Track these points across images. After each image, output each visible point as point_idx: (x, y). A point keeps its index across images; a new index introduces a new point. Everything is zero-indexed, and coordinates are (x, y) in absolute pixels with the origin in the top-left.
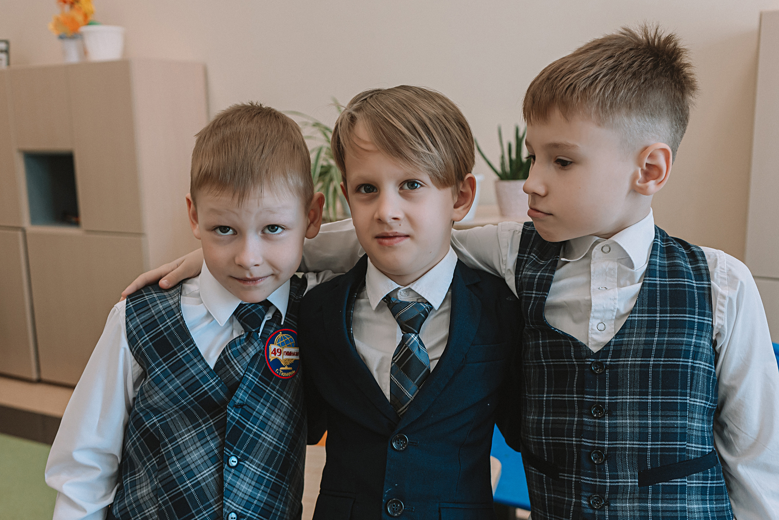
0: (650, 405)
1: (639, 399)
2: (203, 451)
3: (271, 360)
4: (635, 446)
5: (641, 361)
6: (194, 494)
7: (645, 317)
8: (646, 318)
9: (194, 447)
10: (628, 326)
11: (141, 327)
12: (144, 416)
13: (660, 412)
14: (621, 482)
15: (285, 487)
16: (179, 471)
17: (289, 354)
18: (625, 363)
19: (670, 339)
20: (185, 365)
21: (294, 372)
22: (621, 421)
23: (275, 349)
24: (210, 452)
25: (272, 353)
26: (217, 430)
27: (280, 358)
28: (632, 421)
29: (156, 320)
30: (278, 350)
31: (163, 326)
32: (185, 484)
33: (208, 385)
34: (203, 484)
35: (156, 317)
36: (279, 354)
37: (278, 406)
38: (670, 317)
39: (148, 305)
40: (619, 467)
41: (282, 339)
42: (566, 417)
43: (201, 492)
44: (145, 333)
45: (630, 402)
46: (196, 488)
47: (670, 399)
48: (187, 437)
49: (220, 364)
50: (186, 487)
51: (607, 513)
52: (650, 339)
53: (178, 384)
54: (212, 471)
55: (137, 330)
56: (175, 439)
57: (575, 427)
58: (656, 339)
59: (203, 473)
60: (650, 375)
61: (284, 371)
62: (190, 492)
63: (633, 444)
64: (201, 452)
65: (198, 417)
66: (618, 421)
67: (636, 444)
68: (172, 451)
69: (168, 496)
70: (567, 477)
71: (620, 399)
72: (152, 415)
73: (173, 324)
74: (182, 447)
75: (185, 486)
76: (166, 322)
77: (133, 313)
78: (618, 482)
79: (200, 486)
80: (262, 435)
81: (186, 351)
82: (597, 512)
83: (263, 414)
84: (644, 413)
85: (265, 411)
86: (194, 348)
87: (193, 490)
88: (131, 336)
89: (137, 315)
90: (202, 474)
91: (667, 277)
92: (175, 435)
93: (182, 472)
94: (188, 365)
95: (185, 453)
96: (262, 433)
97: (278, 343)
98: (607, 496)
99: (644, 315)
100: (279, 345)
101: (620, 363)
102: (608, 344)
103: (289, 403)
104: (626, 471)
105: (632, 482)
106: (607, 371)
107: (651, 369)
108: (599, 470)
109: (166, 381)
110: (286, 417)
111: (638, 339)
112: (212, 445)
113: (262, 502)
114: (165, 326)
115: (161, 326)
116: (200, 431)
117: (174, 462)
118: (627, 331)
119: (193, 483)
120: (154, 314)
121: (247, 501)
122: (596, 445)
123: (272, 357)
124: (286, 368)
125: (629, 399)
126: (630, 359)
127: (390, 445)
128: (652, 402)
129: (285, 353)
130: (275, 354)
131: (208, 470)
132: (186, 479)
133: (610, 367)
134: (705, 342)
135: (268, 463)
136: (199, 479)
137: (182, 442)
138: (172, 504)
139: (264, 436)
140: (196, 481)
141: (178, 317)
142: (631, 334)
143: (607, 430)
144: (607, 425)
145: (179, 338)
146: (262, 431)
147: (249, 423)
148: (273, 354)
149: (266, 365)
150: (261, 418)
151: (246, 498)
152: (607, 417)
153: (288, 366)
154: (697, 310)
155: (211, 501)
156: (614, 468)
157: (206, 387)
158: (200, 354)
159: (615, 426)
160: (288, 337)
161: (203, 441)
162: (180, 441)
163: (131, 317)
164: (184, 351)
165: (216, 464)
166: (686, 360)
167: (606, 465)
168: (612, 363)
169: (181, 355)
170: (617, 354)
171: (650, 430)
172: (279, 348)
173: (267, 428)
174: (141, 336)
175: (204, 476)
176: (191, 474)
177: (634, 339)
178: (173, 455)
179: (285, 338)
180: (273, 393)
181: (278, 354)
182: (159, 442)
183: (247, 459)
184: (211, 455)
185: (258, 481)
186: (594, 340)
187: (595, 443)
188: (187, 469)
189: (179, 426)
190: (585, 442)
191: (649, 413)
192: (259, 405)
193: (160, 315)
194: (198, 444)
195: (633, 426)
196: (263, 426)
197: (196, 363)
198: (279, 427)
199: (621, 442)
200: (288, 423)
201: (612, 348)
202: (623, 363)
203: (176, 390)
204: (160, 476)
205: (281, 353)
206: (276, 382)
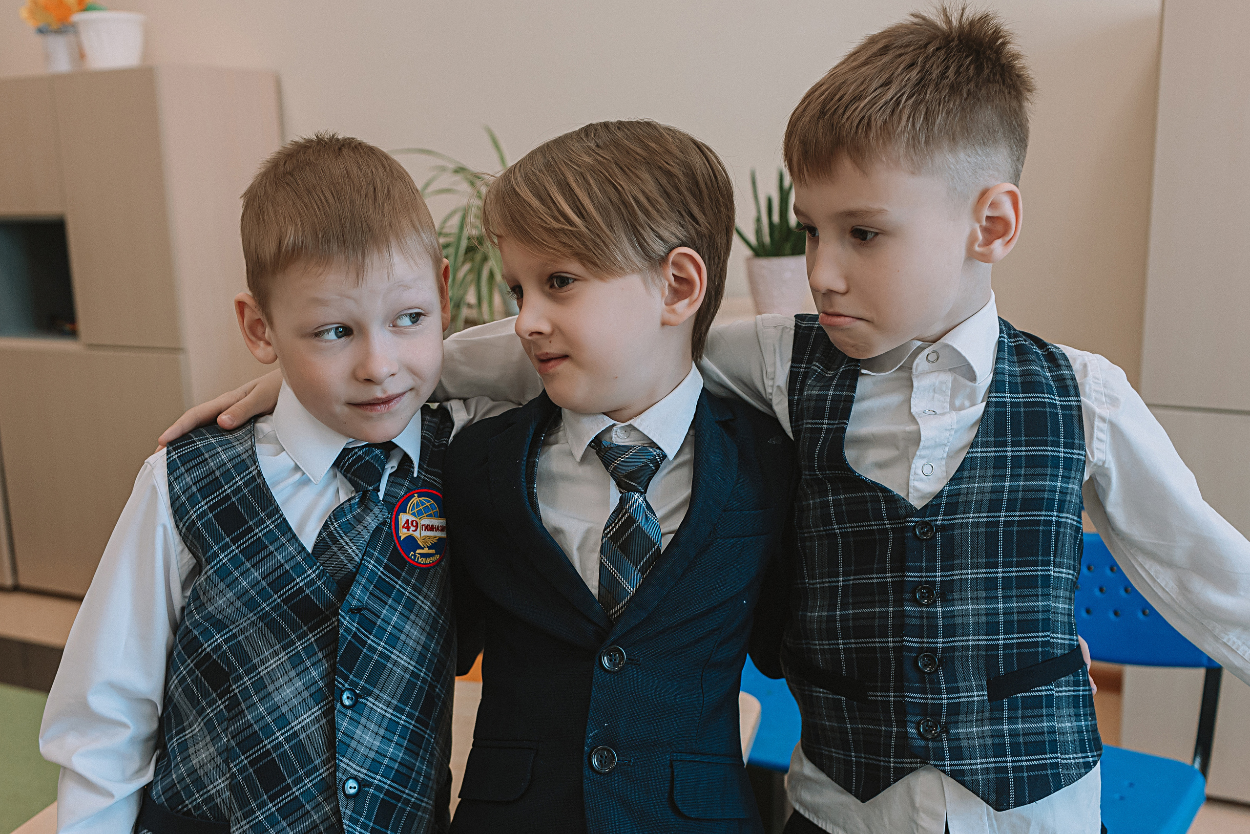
0: (1000, 581)
1: (985, 573)
2: (300, 683)
3: (402, 539)
4: (981, 643)
5: (987, 517)
6: (290, 753)
7: (992, 452)
8: (992, 454)
9: (286, 678)
10: (968, 466)
11: (194, 489)
12: (200, 634)
13: (1014, 591)
14: (964, 697)
15: (429, 738)
16: (264, 717)
17: (430, 528)
18: (965, 521)
19: (1027, 483)
20: (267, 547)
21: (438, 557)
22: (960, 608)
23: (408, 521)
24: (312, 685)
25: (403, 527)
26: (320, 650)
27: (416, 534)
28: (976, 607)
29: (217, 478)
30: (412, 522)
31: (229, 488)
32: (273, 737)
33: (305, 578)
34: (302, 736)
35: (218, 473)
36: (414, 529)
37: (415, 610)
38: (1026, 451)
39: (203, 454)
40: (960, 676)
41: (418, 506)
42: (874, 607)
43: (300, 749)
44: (200, 499)
45: (972, 579)
46: (292, 743)
47: (1027, 572)
48: (273, 663)
49: (321, 545)
50: (276, 742)
51: (946, 744)
52: (1000, 484)
53: (256, 577)
54: (316, 715)
55: (188, 494)
56: (255, 667)
57: (890, 621)
58: (1007, 484)
59: (302, 718)
60: (1001, 537)
61: (422, 555)
62: (282, 750)
63: (979, 640)
64: (297, 685)
65: (288, 630)
66: (956, 608)
67: (982, 640)
68: (250, 687)
69: (246, 758)
70: (881, 696)
71: (957, 575)
72: (214, 632)
73: (246, 484)
74: (267, 681)
75: (273, 740)
76: (233, 482)
77: (179, 468)
78: (959, 698)
79: (297, 739)
80: (392, 656)
81: (268, 526)
82: (930, 744)
83: (392, 623)
84: (992, 593)
85: (395, 619)
86: (281, 519)
87: (286, 747)
88: (178, 503)
89: (187, 471)
90: (300, 720)
91: (1020, 392)
92: (254, 661)
93: (269, 719)
94: (271, 548)
95: (271, 688)
96: (392, 653)
97: (411, 511)
98: (944, 719)
99: (989, 449)
100: (413, 514)
101: (957, 521)
102: (939, 495)
103: (431, 606)
104: (970, 681)
105: (978, 696)
106: (939, 535)
107: (1001, 529)
108: (931, 682)
109: (236, 574)
110: (428, 628)
111: (982, 485)
112: (314, 673)
113: (396, 761)
114: (234, 488)
115: (226, 487)
116: (293, 652)
117: (255, 703)
118: (966, 474)
119: (286, 735)
120: (214, 468)
121: (373, 760)
122: (925, 645)
123: (403, 533)
124: (426, 551)
125: (971, 574)
126: (971, 515)
127: (597, 663)
128: (1003, 577)
129: (424, 527)
130: (408, 528)
131: (310, 713)
132: (275, 729)
133: (943, 528)
134: (1074, 486)
135: (404, 700)
136: (295, 729)
137: (266, 671)
138: (254, 771)
139: (395, 658)
140: (292, 731)
141: (254, 473)
142: (971, 478)
143: (940, 623)
144: (940, 615)
145: (256, 506)
146: (392, 650)
147: (371, 637)
148: (405, 528)
149: (395, 545)
150: (389, 629)
151: (372, 755)
152: (939, 603)
153: (430, 548)
154: (1062, 440)
155: (316, 762)
156: (951, 678)
157: (300, 582)
158: (290, 529)
159: (952, 615)
160: (428, 502)
161: (300, 668)
162: (263, 671)
163: (178, 473)
164: (264, 526)
165: (322, 704)
166: (1049, 513)
167: (941, 673)
168: (946, 522)
169: (260, 531)
170: (952, 508)
171: (1001, 618)
172: (414, 518)
173: (399, 645)
174: (194, 503)
175: (303, 724)
176: (282, 721)
177: (976, 485)
178: (252, 692)
179: (423, 504)
180: (406, 590)
181: (412, 528)
182: (229, 674)
183: (370, 693)
184: (313, 689)
185: (389, 728)
186: (917, 490)
187: (923, 642)
188: (276, 714)
189: (259, 647)
190: (908, 641)
191: (1000, 593)
192: (386, 609)
193: (223, 469)
194: (292, 673)
195: (976, 614)
196: (393, 641)
197: (284, 544)
198: (418, 643)
199: (961, 638)
200: (430, 636)
201: (944, 500)
202: (961, 521)
203: (252, 587)
204: (232, 729)
205: (417, 526)
206: (411, 573)
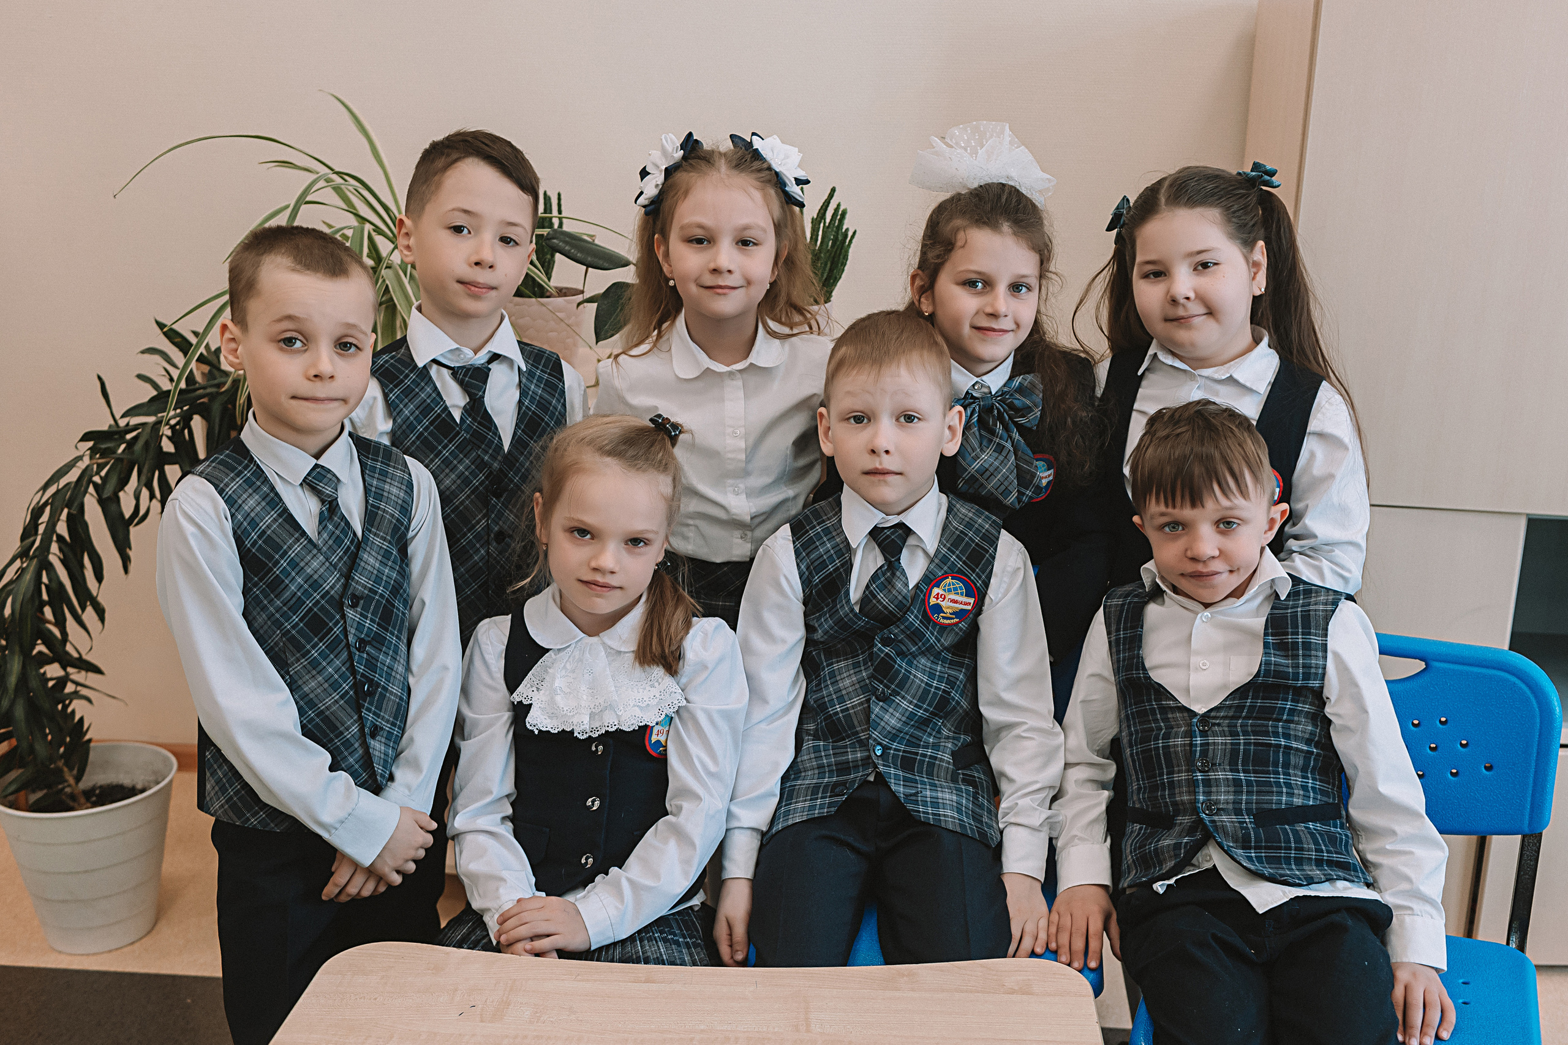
9: (848, 673)
16: (832, 694)
23: (938, 594)
26: (870, 661)
27: (943, 604)
30: (942, 595)
32: (836, 708)
48: (842, 663)
50: (837, 711)
56: (833, 663)
64: (854, 680)
65: (857, 647)
68: (828, 675)
74: (837, 673)
87: (842, 715)
92: (832, 660)
93: (834, 697)
95: (838, 678)
100: (944, 590)
112: (864, 674)
116: (856, 660)
117: (829, 684)
123: (933, 601)
130: (937, 599)
136: (848, 706)
140: (846, 707)
149: (926, 607)
151: (893, 731)
155: (858, 729)
161: (857, 670)
162: (836, 667)
165: (866, 694)
178: (828, 678)
181: (942, 599)
182: (819, 665)
183: (898, 694)
184: (862, 684)
185: (908, 717)
205: (944, 599)
206: (934, 628)
